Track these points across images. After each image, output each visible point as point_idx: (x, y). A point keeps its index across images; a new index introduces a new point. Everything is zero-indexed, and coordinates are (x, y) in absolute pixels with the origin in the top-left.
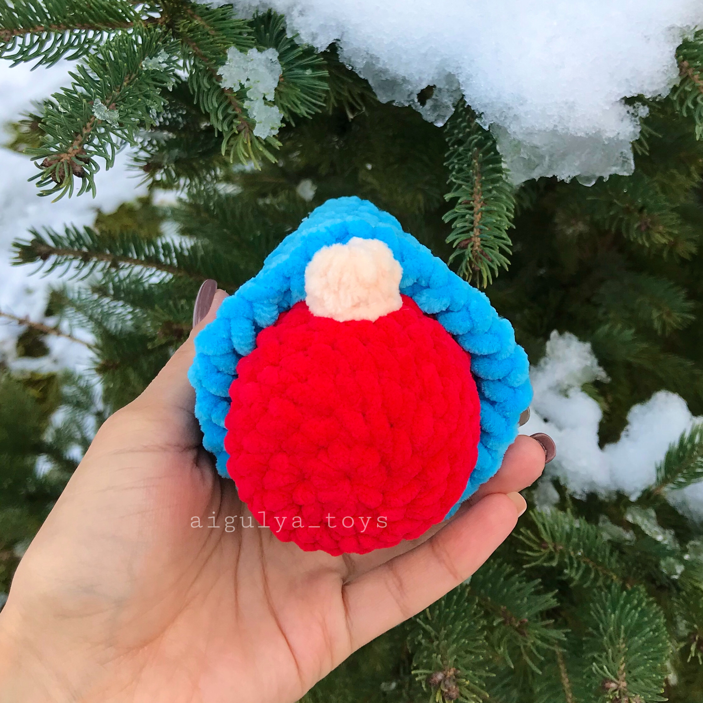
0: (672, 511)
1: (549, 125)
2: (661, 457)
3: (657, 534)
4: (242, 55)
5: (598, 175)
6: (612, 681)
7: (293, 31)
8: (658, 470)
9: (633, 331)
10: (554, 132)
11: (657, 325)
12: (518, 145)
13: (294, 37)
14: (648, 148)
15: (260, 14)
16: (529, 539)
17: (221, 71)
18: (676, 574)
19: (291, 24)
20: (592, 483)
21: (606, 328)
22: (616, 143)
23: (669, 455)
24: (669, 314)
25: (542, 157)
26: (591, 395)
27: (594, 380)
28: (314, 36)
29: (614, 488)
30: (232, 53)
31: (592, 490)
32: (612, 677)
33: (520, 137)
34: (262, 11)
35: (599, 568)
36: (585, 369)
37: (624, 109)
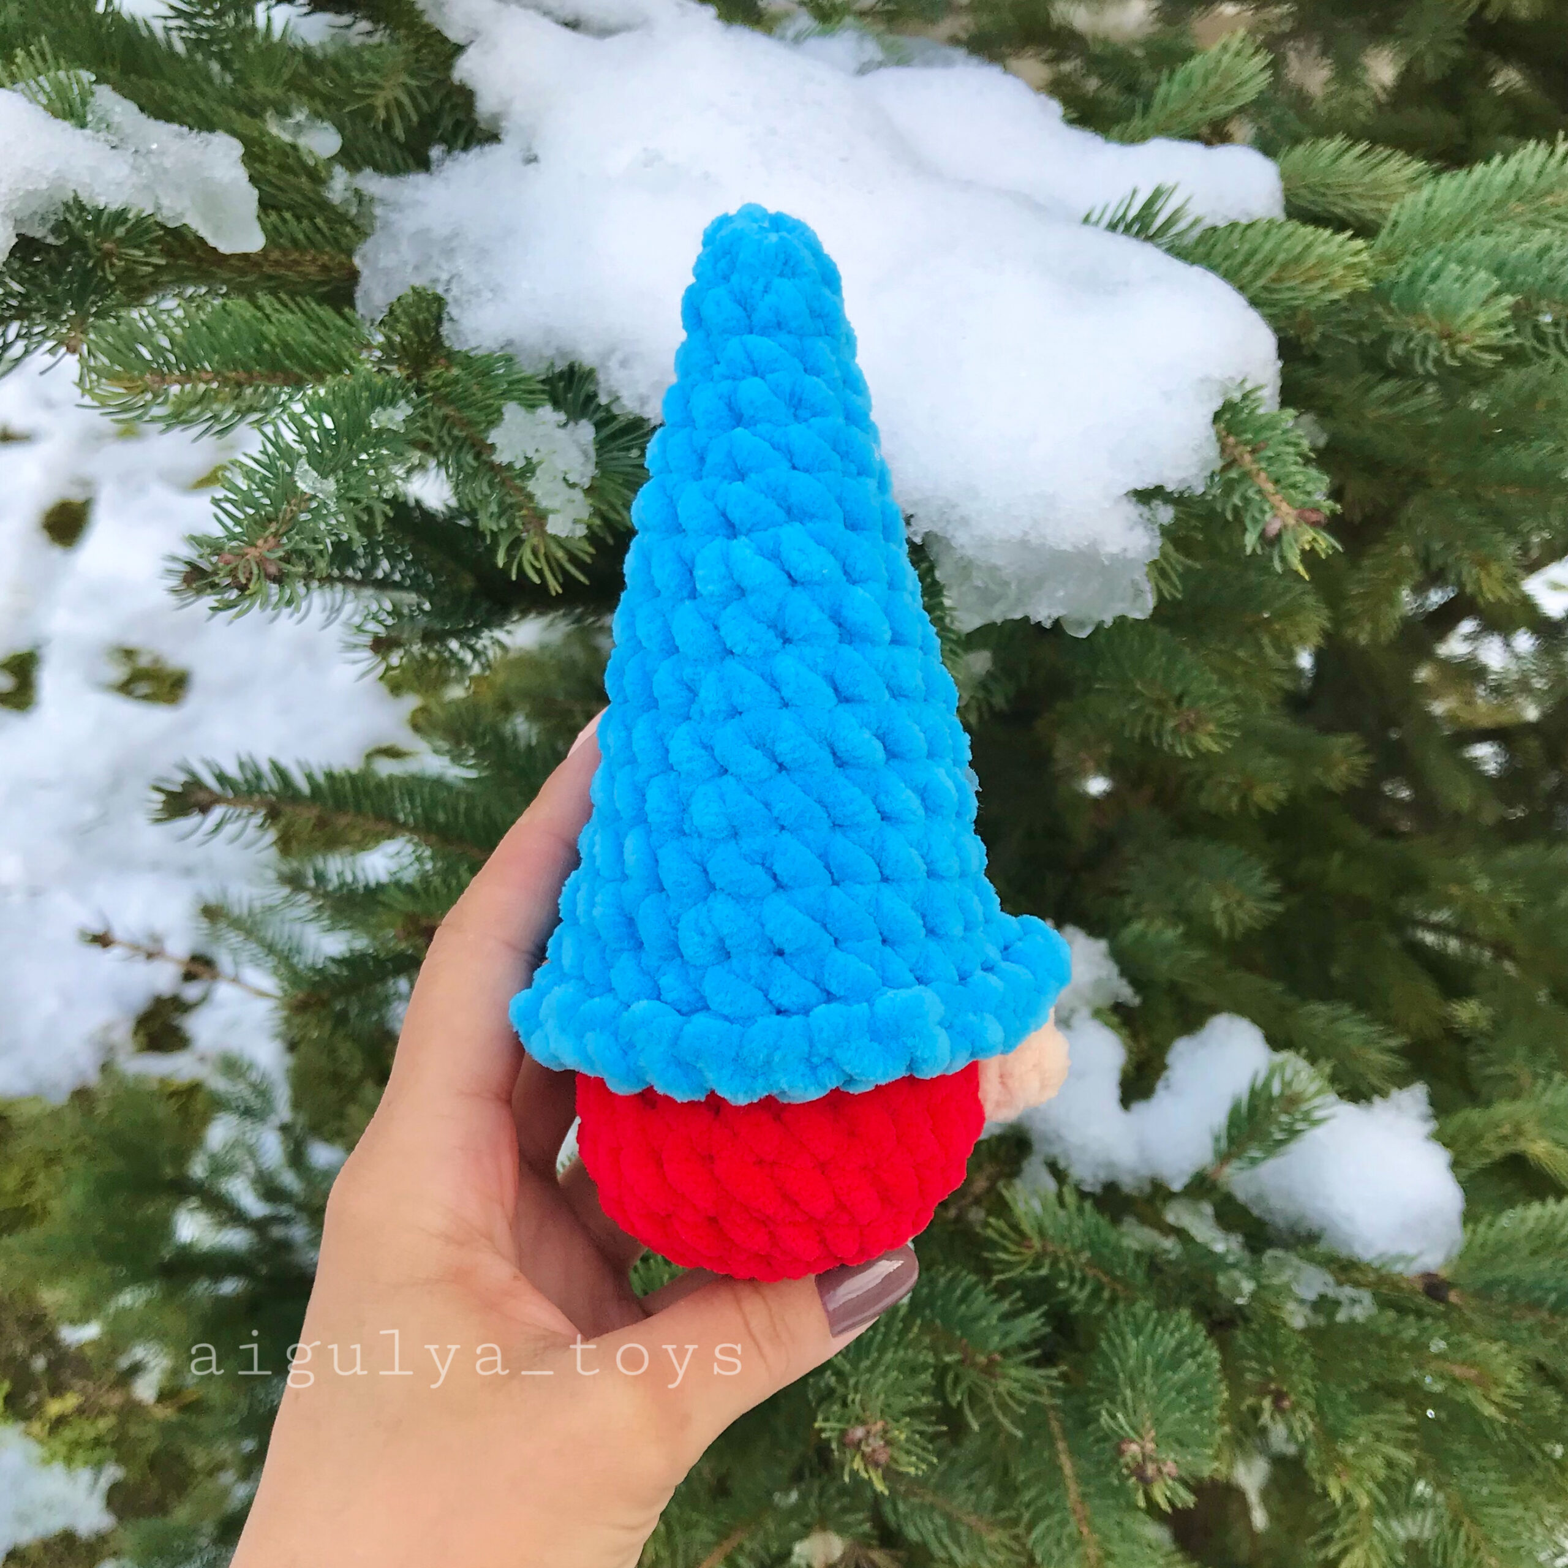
0: (1242, 1211)
1: (1015, 532)
2: (1219, 1118)
3: (1214, 1239)
4: (529, 416)
5: (1097, 618)
6: (1132, 1441)
7: (610, 393)
8: (1217, 1139)
9: (1180, 930)
10: (1024, 544)
11: (1220, 922)
12: (966, 567)
13: (612, 402)
14: (1180, 587)
15: (557, 370)
16: (1003, 1235)
17: (494, 436)
18: (1241, 1295)
19: (607, 380)
20: (1110, 1165)
21: (1137, 927)
22: (1121, 562)
23: (1235, 1112)
24: (1240, 904)
25: (1007, 584)
26: (1107, 1024)
27: (1112, 1002)
28: (643, 401)
29: (1145, 1172)
30: (512, 411)
31: (1110, 1179)
32: (1132, 1434)
33: (970, 552)
34: (561, 366)
35: (1119, 1287)
36: (1098, 984)
37: (1132, 510)
